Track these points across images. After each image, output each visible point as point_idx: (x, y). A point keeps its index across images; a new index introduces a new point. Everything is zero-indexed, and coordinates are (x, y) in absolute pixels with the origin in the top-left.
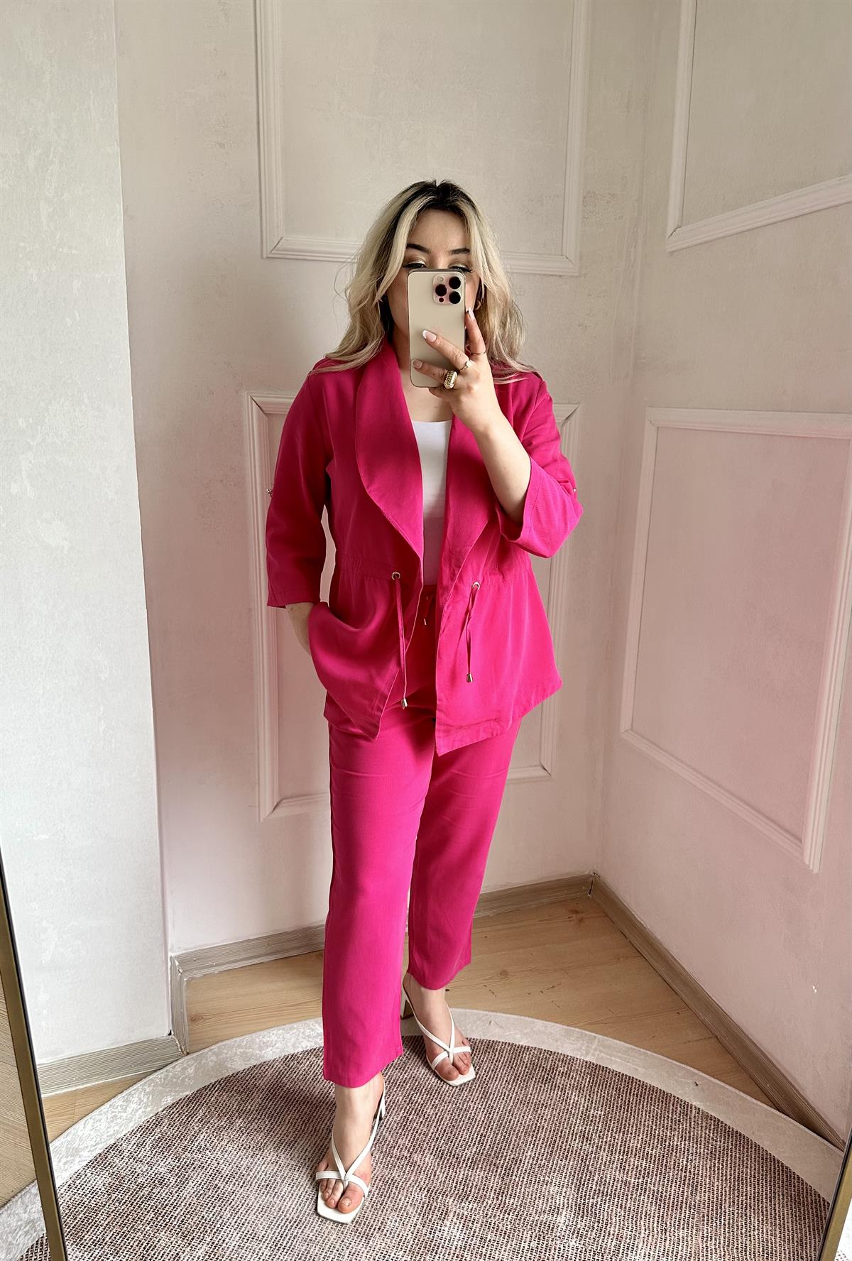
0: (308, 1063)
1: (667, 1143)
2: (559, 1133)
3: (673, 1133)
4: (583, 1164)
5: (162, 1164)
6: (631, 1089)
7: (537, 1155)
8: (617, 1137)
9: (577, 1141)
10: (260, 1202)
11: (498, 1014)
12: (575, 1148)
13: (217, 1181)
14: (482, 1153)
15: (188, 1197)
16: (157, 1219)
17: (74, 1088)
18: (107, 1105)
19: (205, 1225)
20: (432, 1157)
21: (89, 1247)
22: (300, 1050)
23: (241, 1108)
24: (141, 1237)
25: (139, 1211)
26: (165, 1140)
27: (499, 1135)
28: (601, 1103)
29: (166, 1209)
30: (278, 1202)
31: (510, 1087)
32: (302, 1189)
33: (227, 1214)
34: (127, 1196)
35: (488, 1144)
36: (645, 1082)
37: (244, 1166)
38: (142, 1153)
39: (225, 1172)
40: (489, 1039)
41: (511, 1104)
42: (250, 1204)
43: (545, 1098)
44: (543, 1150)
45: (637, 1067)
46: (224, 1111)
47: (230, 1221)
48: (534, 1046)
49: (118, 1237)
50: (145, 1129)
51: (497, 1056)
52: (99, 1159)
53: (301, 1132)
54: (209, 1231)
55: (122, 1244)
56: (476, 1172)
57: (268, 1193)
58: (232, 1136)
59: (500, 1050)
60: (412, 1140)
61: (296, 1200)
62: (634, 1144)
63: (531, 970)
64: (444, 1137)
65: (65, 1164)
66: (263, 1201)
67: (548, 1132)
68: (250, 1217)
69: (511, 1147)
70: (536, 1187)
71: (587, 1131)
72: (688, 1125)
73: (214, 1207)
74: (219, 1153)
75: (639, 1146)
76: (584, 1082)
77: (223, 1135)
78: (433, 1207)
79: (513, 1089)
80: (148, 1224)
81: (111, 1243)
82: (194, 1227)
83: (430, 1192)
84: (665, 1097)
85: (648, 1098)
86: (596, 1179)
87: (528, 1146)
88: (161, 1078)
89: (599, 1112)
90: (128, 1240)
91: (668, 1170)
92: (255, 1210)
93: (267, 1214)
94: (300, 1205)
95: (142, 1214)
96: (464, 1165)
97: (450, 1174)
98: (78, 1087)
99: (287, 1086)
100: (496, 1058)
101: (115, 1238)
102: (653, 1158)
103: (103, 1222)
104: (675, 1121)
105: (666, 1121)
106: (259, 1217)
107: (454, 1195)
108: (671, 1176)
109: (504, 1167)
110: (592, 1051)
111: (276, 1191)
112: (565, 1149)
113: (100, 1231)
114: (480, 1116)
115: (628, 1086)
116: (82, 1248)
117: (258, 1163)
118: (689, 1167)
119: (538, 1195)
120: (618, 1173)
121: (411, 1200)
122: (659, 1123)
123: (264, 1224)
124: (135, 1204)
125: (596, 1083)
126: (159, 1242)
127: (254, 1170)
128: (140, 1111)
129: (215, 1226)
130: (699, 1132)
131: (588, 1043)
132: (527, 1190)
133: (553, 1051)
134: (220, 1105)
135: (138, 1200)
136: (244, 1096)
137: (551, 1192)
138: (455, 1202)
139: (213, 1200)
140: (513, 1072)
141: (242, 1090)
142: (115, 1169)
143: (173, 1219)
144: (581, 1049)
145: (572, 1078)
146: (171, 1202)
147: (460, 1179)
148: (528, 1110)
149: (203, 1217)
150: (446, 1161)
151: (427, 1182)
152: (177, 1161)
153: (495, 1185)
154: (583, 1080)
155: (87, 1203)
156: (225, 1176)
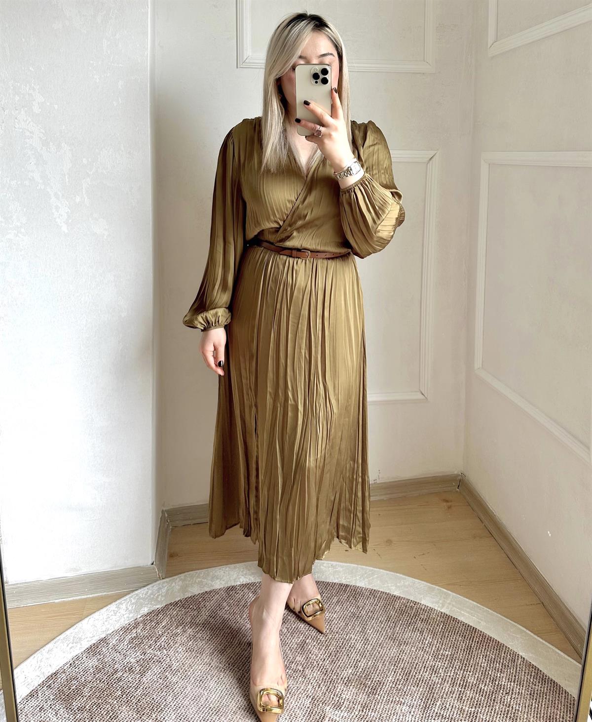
0: (242, 593)
1: (497, 683)
2: (415, 665)
3: (502, 675)
4: (430, 691)
5: (133, 656)
6: (474, 637)
7: (396, 680)
8: (459, 673)
9: (428, 673)
10: (194, 692)
11: (381, 570)
12: (425, 678)
13: (167, 673)
14: (356, 675)
15: (146, 683)
16: (122, 696)
17: (85, 597)
18: (105, 609)
19: (153, 704)
20: (319, 673)
21: (75, 711)
22: (238, 583)
23: (193, 621)
24: (110, 709)
25: (112, 689)
26: (138, 639)
27: (370, 662)
28: (449, 645)
29: (130, 690)
30: (206, 694)
31: (382, 626)
32: (224, 686)
33: (170, 698)
34: (106, 677)
35: (361, 668)
36: (485, 633)
37: (188, 664)
38: (121, 646)
39: (174, 667)
40: (371, 588)
41: (382, 639)
42: (187, 693)
43: (408, 637)
44: (401, 677)
45: (480, 621)
46: (181, 622)
47: (171, 704)
48: (404, 596)
49: (94, 707)
50: (126, 629)
51: (376, 601)
52: (93, 648)
53: (230, 643)
54: (155, 710)
55: (96, 712)
56: (349, 688)
57: (200, 686)
58: (183, 641)
59: (379, 597)
60: (306, 658)
61: (219, 694)
62: (471, 680)
63: (408, 541)
64: (329, 659)
65: (71, 648)
66: (196, 692)
67: (406, 664)
68: (185, 702)
69: (378, 672)
70: (392, 705)
71: (436, 667)
72: (515, 670)
73: (162, 692)
74: (172, 653)
75: (475, 682)
76: (438, 628)
77: (177, 639)
78: (314, 712)
79: (384, 628)
80: (116, 699)
81: (89, 710)
82: (146, 705)
83: (314, 699)
84: (499, 646)
85: (486, 645)
86: (438, 704)
87: (390, 672)
88: (143, 594)
89: (447, 653)
90: (100, 709)
91: (495, 704)
92: (189, 698)
93: (197, 702)
94: (221, 698)
95: (113, 691)
96: (342, 683)
97: (330, 687)
98: (88, 596)
99: (226, 609)
100: (375, 603)
101: (92, 707)
102: (485, 693)
103: (87, 694)
104: (505, 666)
105: (498, 665)
106: (192, 703)
107: (331, 704)
108: (497, 709)
109: (371, 687)
110: (446, 605)
111: (206, 685)
112: (417, 678)
113: (83, 700)
114: (358, 646)
115: (471, 635)
116: (70, 712)
117: (198, 663)
118: (512, 704)
119: (393, 711)
120: (456, 701)
121: (299, 704)
122: (492, 666)
123: (194, 709)
124: (110, 683)
125: (447, 630)
126: (120, 713)
127: (193, 668)
128: (125, 616)
129: (160, 707)
130: (523, 677)
131: (444, 598)
132: (386, 707)
133: (417, 602)
134: (179, 617)
135: (112, 680)
136: (195, 613)
137: (403, 711)
138: (331, 709)
139: (162, 687)
140: (386, 615)
141: (195, 608)
142: (102, 656)
143: (133, 698)
144: (439, 602)
145: (429, 624)
146: (134, 685)
147: (337, 693)
148: (393, 645)
149: (153, 699)
150: (328, 677)
151: (312, 692)
152: (143, 655)
153: (362, 700)
154: (437, 626)
155: (79, 678)
156: (173, 670)
